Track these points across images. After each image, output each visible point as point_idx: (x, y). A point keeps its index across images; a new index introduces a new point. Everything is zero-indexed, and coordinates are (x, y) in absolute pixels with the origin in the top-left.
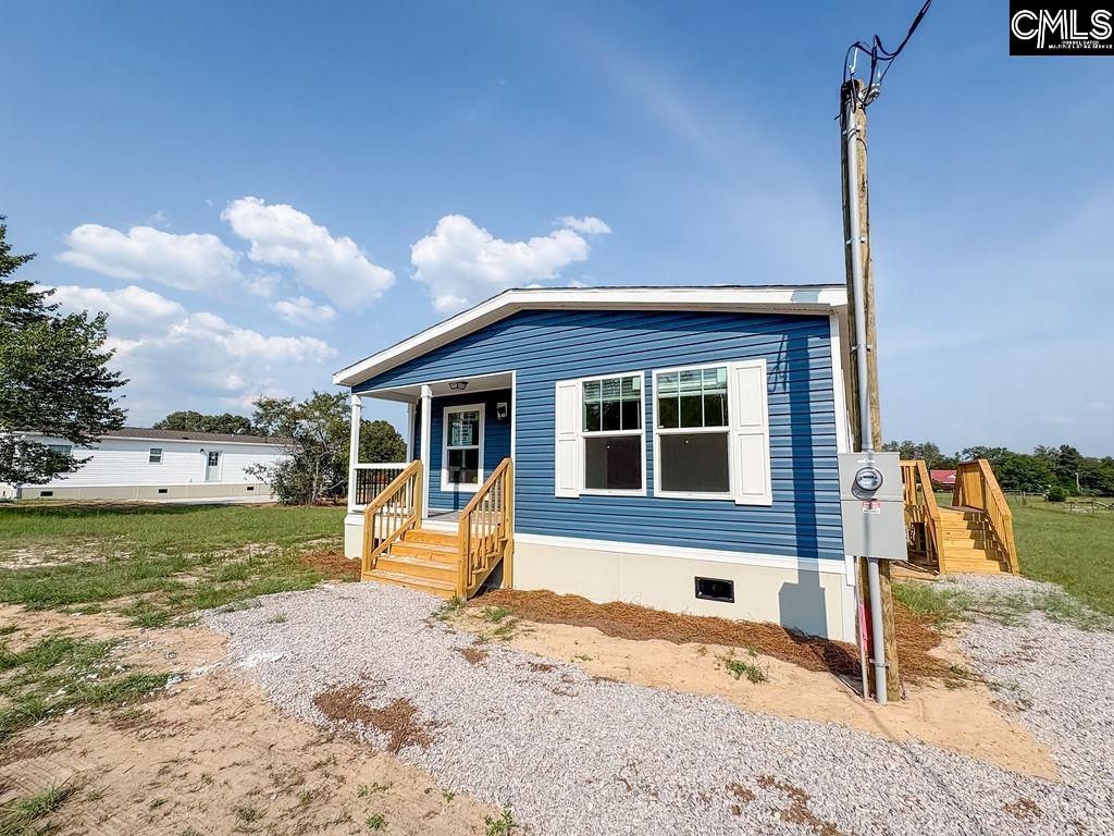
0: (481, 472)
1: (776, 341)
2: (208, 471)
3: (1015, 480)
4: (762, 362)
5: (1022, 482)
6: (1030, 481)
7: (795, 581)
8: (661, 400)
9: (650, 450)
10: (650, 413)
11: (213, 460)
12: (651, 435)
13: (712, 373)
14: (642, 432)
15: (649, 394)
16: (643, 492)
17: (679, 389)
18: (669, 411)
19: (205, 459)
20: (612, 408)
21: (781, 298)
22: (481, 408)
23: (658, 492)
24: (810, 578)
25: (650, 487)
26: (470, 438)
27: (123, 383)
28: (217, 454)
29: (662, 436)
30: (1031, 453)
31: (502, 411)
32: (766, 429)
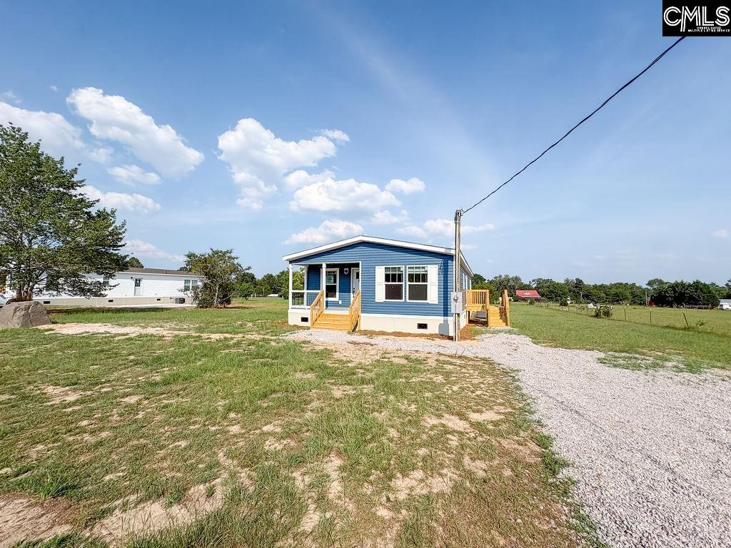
0: (337, 293)
1: (440, 261)
2: (135, 289)
3: (553, 295)
4: (437, 266)
5: (556, 296)
6: (559, 296)
7: (442, 322)
8: (409, 274)
9: (405, 288)
10: (406, 277)
11: (138, 283)
12: (406, 284)
13: (424, 268)
14: (403, 283)
15: (406, 272)
16: (403, 300)
17: (415, 271)
18: (411, 277)
19: (133, 283)
20: (394, 276)
21: (443, 251)
22: (337, 270)
23: (408, 300)
24: (446, 321)
25: (405, 299)
26: (332, 281)
27: (124, 245)
28: (140, 280)
29: (409, 285)
30: (562, 281)
31: (346, 271)
32: (437, 284)
